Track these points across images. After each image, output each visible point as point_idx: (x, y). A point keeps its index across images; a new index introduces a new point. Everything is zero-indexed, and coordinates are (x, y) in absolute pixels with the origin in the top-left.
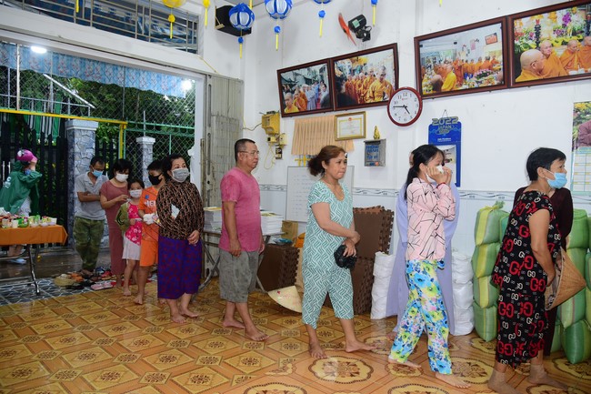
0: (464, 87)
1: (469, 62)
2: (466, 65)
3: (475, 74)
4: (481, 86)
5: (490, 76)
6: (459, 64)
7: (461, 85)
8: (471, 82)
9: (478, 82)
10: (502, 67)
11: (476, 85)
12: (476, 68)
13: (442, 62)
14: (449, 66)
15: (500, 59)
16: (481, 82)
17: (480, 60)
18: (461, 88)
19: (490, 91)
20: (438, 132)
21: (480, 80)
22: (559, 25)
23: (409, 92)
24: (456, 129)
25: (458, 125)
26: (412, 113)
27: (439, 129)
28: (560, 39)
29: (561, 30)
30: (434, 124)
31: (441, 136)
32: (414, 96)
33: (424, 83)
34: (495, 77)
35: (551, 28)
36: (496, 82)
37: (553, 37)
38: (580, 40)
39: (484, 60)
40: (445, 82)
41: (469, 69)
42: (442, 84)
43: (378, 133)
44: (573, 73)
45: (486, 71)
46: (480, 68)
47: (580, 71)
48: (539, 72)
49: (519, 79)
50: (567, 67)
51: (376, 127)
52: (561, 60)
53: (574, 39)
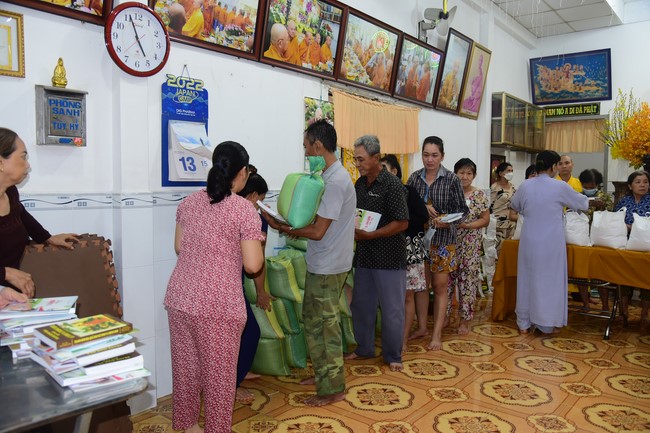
0: (211, 39)
1: (222, 6)
2: (217, 9)
3: (229, 27)
4: (231, 46)
5: (241, 38)
6: (210, 3)
7: (208, 35)
8: (219, 36)
9: (228, 40)
10: (254, 31)
11: (225, 43)
12: (229, 19)
14: (197, 1)
15: (254, 19)
16: (231, 41)
17: (234, 10)
18: (207, 39)
19: (239, 57)
20: (176, 99)
21: (230, 38)
22: (304, 9)
23: (147, 16)
24: (201, 99)
25: (205, 94)
26: (150, 56)
27: (177, 94)
28: (302, 25)
29: (303, 17)
30: (169, 84)
31: (181, 106)
32: (156, 26)
33: (157, 8)
34: (246, 42)
35: (298, 10)
36: (246, 48)
37: (299, 19)
38: (314, 35)
39: (238, 13)
40: (188, 22)
41: (221, 16)
42: (184, 22)
43: (63, 74)
44: (305, 65)
45: (238, 28)
46: (233, 22)
47: (309, 66)
48: (284, 53)
49: (266, 54)
50: (302, 57)
51: (60, 60)
52: (299, 48)
53: (310, 31)
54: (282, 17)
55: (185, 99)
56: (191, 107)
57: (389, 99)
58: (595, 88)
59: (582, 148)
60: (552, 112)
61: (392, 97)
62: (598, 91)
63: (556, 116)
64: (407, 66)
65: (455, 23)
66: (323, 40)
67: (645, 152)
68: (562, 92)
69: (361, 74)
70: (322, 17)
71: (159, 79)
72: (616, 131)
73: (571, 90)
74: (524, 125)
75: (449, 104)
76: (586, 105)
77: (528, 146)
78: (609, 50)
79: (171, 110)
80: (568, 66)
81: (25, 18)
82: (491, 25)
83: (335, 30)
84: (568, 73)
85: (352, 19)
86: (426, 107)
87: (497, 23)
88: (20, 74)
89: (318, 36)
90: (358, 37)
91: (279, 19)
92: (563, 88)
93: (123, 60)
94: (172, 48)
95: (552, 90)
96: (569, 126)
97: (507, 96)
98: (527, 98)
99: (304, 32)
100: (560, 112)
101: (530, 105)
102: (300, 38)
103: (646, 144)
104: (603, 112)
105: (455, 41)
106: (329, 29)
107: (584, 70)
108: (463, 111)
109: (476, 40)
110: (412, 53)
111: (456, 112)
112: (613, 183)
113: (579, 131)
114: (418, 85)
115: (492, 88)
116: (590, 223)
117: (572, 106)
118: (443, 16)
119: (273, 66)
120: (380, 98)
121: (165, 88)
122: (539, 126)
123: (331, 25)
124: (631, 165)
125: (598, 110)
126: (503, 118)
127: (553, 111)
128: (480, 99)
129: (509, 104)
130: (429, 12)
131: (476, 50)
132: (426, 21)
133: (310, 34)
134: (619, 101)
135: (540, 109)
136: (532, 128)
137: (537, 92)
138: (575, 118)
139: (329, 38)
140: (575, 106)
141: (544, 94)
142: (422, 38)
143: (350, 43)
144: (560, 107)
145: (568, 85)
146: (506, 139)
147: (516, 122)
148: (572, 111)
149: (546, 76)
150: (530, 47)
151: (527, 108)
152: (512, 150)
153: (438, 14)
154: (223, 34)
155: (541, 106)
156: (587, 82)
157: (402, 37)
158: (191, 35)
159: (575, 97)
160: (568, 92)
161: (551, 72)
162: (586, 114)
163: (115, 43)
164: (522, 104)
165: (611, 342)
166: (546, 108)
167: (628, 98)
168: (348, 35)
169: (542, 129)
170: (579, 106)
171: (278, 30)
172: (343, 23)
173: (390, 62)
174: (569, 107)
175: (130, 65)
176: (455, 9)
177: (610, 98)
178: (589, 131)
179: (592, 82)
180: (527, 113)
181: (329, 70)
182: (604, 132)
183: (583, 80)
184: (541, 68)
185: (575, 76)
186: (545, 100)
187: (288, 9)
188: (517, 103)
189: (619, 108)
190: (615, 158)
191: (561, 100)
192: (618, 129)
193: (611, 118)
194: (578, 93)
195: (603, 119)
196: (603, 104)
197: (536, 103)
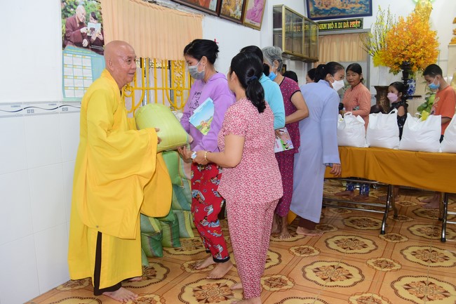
58: (359, 6)
59: (349, 58)
60: (323, 26)
62: (361, 8)
63: (327, 30)
67: (403, 60)
68: (332, 9)
72: (376, 42)
73: (339, 7)
74: (301, 37)
75: (232, 13)
76: (352, 21)
77: (304, 55)
86: (210, 14)
92: (332, 5)
95: (324, 7)
96: (338, 39)
97: (286, 9)
98: (303, 13)
100: (330, 26)
101: (306, 20)
103: (404, 53)
104: (365, 26)
108: (246, 20)
111: (240, 21)
112: (375, 87)
113: (346, 44)
117: (340, 22)
122: (313, 38)
124: (391, 71)
125: (361, 25)
126: (283, 29)
127: (325, 25)
129: (288, 18)
134: (379, 17)
135: (314, 23)
136: (308, 41)
137: (311, 9)
138: (343, 32)
140: (343, 21)
141: (317, 11)
144: (330, 22)
145: (337, 3)
146: (286, 49)
147: (295, 35)
148: (340, 25)
151: (303, 22)
152: (292, 59)
155: (315, 21)
156: (352, 0)
159: (342, 13)
160: (337, 9)
162: (352, 28)
164: (299, 19)
166: (319, 23)
167: (386, 13)
169: (316, 42)
170: (346, 21)
174: (337, 22)
177: (370, 14)
178: (354, 43)
179: (357, 0)
180: (303, 27)
182: (368, 44)
186: (318, 16)
188: (295, 17)
189: (379, 23)
190: (376, 65)
191: (331, 15)
192: (378, 41)
193: (372, 31)
194: (345, 10)
195: (367, 33)
196: (366, 20)
197: (310, 18)
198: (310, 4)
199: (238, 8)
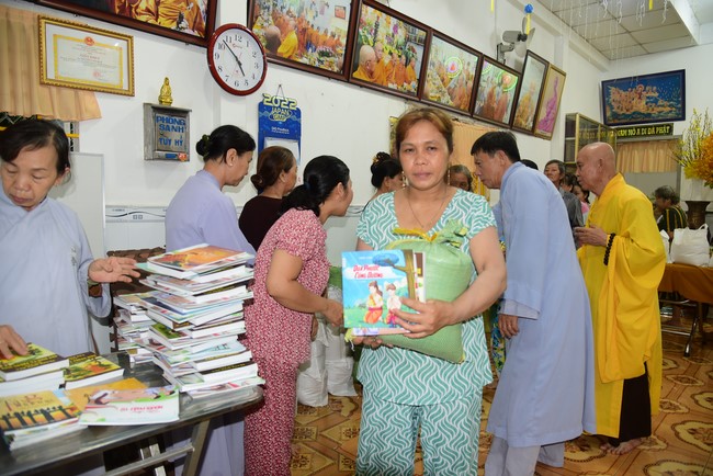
0: (304, 60)
1: (315, 28)
2: (310, 31)
3: (320, 48)
4: (322, 67)
5: (332, 59)
6: (304, 25)
7: (302, 56)
8: (311, 58)
9: (319, 61)
10: (343, 52)
11: (317, 64)
12: (321, 41)
13: (285, 11)
14: (292, 23)
15: (344, 41)
16: (322, 62)
17: (326, 32)
18: (300, 60)
19: (329, 78)
20: (272, 117)
21: (322, 59)
22: (391, 31)
23: (246, 38)
24: (294, 118)
25: (298, 113)
26: (248, 76)
27: (273, 112)
28: (388, 47)
29: (390, 38)
30: (265, 103)
31: (276, 124)
32: (254, 47)
33: (255, 30)
34: (335, 63)
35: (385, 32)
36: (336, 69)
37: (386, 41)
38: (400, 56)
39: (329, 35)
40: (283, 43)
41: (314, 38)
42: (280, 44)
43: (169, 94)
44: (390, 86)
45: (329, 49)
46: (324, 43)
47: (394, 86)
48: (371, 74)
49: (355, 75)
50: (388, 78)
51: (167, 79)
52: (386, 69)
53: (396, 52)
54: (370, 39)
55: (279, 118)
56: (285, 125)
57: (468, 119)
58: (669, 109)
59: (654, 169)
60: (623, 133)
61: (471, 117)
62: (671, 111)
63: (627, 136)
64: (485, 87)
65: (532, 45)
66: (408, 61)
68: (634, 113)
69: (443, 95)
70: (408, 39)
71: (256, 98)
72: (688, 150)
73: (642, 111)
75: (524, 124)
76: (659, 126)
78: (684, 71)
79: (267, 128)
80: (640, 88)
81: (135, 39)
82: (566, 48)
83: (420, 51)
84: (640, 94)
85: (435, 40)
86: (503, 127)
87: (572, 46)
88: (130, 94)
89: (404, 57)
90: (440, 59)
91: (367, 41)
92: (635, 109)
93: (224, 79)
94: (268, 68)
95: (625, 111)
96: (640, 147)
97: (581, 117)
98: (597, 117)
99: (391, 53)
100: (631, 132)
101: (601, 126)
102: (386, 59)
104: (675, 133)
105: (532, 62)
106: (414, 51)
107: (657, 91)
108: (538, 131)
109: (552, 62)
110: (491, 75)
112: (687, 202)
113: (651, 152)
114: (495, 106)
115: (565, 109)
116: (671, 240)
117: (644, 127)
118: (522, 37)
119: (361, 86)
120: (460, 118)
121: (261, 107)
123: (416, 47)
124: (706, 184)
125: (671, 130)
126: (577, 138)
127: (625, 132)
128: (554, 120)
129: (582, 126)
130: (507, 35)
131: (551, 71)
132: (504, 43)
133: (396, 56)
134: (693, 121)
135: (611, 130)
137: (608, 114)
138: (647, 139)
139: (413, 59)
140: (647, 127)
141: (615, 115)
142: (500, 60)
143: (433, 64)
144: (632, 128)
145: (641, 106)
148: (644, 132)
149: (617, 97)
150: (602, 70)
151: (599, 128)
153: (516, 36)
154: (316, 55)
155: (613, 127)
156: (660, 103)
157: (482, 58)
158: (286, 56)
159: (647, 118)
160: (640, 113)
161: (623, 93)
162: (659, 134)
163: (217, 63)
164: (594, 125)
165: (692, 359)
166: (618, 129)
167: (703, 118)
168: (432, 57)
170: (651, 127)
171: (367, 51)
172: (426, 45)
173: (471, 84)
174: (641, 128)
175: (230, 84)
176: (533, 31)
177: (683, 118)
178: (662, 152)
179: (666, 103)
180: (599, 133)
181: (413, 90)
182: (678, 152)
183: (656, 101)
184: (613, 89)
185: (648, 98)
186: (617, 121)
187: (376, 31)
188: (590, 124)
189: (694, 129)
190: (688, 177)
191: (633, 120)
192: (692, 149)
193: (685, 138)
194: (650, 114)
195: (677, 140)
196: (677, 125)
197: (607, 124)
198: (608, 108)
199: (530, 119)
